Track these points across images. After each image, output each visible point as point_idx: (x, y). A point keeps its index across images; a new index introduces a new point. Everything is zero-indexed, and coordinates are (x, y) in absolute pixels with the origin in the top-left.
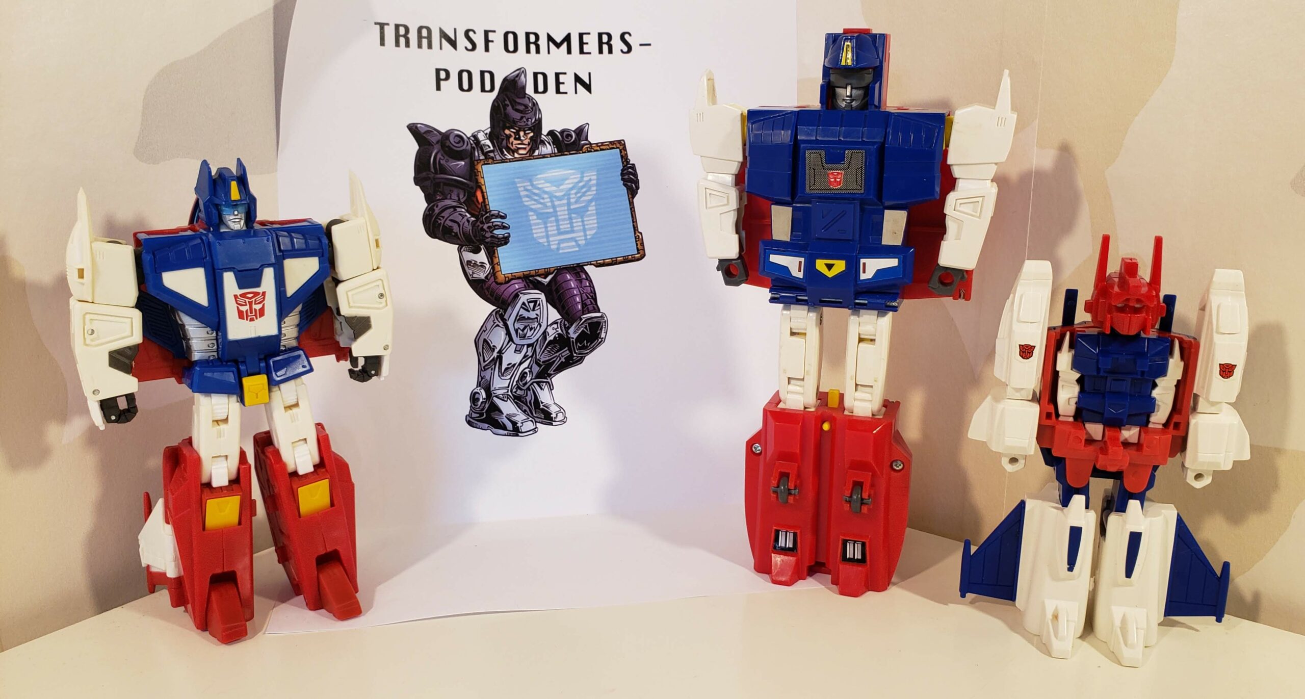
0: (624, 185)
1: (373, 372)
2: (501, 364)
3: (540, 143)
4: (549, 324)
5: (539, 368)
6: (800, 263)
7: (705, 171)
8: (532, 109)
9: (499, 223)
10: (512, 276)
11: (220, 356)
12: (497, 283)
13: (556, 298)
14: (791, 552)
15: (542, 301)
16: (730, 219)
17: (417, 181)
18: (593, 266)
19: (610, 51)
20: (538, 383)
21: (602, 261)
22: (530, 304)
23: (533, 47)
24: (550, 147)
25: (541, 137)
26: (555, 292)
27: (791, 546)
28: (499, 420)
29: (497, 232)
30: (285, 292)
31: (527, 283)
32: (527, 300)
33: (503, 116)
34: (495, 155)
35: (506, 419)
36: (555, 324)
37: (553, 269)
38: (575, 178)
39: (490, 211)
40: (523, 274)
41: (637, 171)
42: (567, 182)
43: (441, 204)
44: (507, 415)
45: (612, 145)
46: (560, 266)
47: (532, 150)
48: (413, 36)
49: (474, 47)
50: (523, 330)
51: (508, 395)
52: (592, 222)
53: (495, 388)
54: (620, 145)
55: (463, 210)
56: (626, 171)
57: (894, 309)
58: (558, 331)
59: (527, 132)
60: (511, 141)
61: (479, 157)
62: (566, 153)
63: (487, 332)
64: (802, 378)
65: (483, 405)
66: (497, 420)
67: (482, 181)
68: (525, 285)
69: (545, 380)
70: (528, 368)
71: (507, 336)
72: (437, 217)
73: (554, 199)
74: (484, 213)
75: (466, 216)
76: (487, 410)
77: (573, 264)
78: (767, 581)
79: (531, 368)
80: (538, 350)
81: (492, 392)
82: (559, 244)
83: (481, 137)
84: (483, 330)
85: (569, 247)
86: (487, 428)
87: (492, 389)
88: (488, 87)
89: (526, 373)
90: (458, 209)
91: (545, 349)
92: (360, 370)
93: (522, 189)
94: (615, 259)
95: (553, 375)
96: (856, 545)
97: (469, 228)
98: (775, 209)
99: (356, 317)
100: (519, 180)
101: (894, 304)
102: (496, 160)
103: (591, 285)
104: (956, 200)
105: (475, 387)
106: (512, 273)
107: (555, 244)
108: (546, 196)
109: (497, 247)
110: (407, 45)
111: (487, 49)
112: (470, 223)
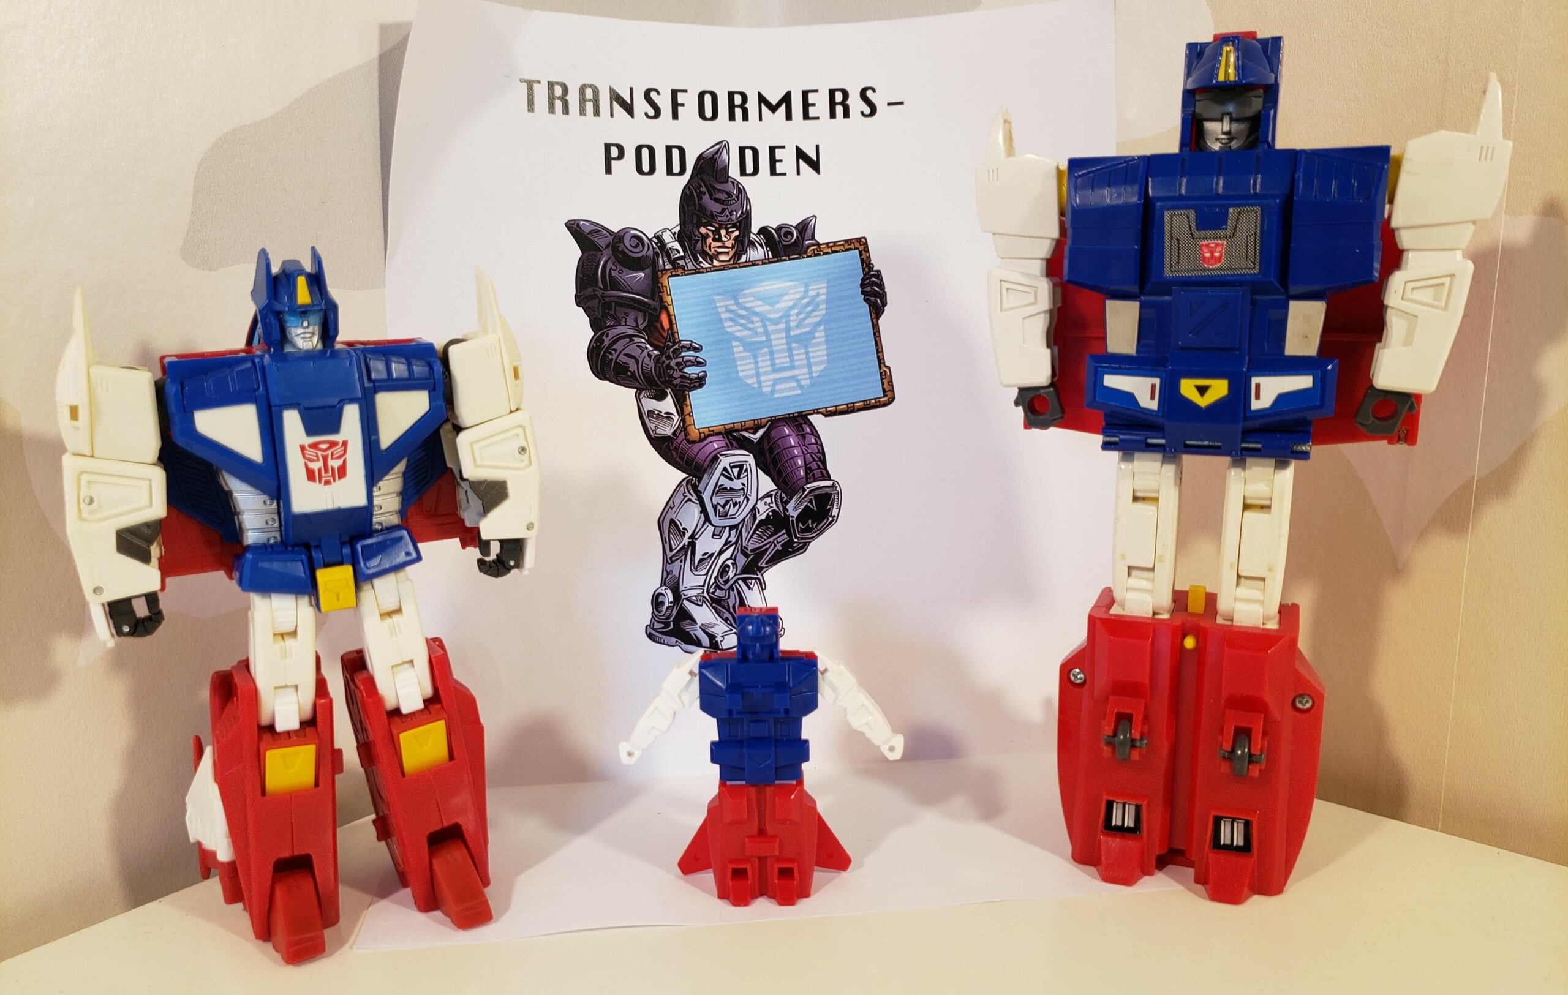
0: (866, 300)
1: (512, 563)
2: (693, 554)
3: (748, 245)
4: (759, 497)
5: (746, 559)
6: (1153, 387)
7: (999, 257)
8: (738, 197)
9: (691, 358)
10: (709, 431)
11: (284, 539)
12: (689, 441)
13: (769, 460)
14: (1133, 835)
15: (750, 464)
16: (1039, 326)
17: (580, 300)
18: (820, 415)
19: (846, 114)
20: (744, 580)
21: (834, 408)
22: (733, 470)
23: (738, 112)
24: (762, 250)
25: (750, 237)
26: (767, 453)
27: (1132, 825)
28: (692, 633)
29: (689, 370)
30: (377, 442)
31: (729, 439)
32: (730, 464)
33: (697, 208)
34: (686, 264)
35: (701, 631)
36: (768, 496)
37: (766, 420)
38: (796, 293)
39: (680, 341)
40: (725, 427)
41: (884, 280)
42: (786, 298)
43: (612, 333)
44: (702, 624)
45: (848, 245)
46: (775, 417)
47: (737, 255)
48: (573, 98)
49: (658, 112)
50: (724, 507)
51: (704, 597)
52: (819, 353)
53: (686, 587)
54: (860, 245)
55: (643, 340)
56: (868, 281)
57: (1305, 456)
58: (771, 507)
59: (730, 230)
60: (708, 244)
61: (664, 266)
62: (784, 258)
63: (674, 509)
64: (1152, 566)
65: (670, 611)
66: (688, 632)
67: (668, 299)
68: (726, 443)
69: (755, 576)
70: (730, 558)
71: (702, 515)
72: (607, 351)
73: (767, 323)
74: (671, 344)
75: (647, 348)
76: (674, 618)
77: (793, 414)
78: (1095, 878)
79: (735, 560)
80: (744, 534)
81: (681, 593)
82: (774, 385)
83: (667, 238)
84: (669, 506)
85: (789, 389)
86: (674, 644)
87: (682, 588)
88: (676, 168)
89: (728, 566)
90: (636, 339)
91: (754, 532)
92: (493, 561)
93: (724, 309)
94: (852, 405)
95: (765, 569)
96: (1235, 824)
97: (650, 365)
98: (1111, 305)
99: (485, 481)
100: (718, 297)
101: (1304, 448)
102: (688, 270)
103: (819, 442)
104: (1406, 283)
105: (659, 586)
106: (708, 428)
107: (767, 386)
108: (756, 319)
109: (689, 392)
110: (566, 110)
111: (675, 116)
112: (652, 358)
